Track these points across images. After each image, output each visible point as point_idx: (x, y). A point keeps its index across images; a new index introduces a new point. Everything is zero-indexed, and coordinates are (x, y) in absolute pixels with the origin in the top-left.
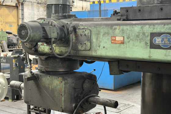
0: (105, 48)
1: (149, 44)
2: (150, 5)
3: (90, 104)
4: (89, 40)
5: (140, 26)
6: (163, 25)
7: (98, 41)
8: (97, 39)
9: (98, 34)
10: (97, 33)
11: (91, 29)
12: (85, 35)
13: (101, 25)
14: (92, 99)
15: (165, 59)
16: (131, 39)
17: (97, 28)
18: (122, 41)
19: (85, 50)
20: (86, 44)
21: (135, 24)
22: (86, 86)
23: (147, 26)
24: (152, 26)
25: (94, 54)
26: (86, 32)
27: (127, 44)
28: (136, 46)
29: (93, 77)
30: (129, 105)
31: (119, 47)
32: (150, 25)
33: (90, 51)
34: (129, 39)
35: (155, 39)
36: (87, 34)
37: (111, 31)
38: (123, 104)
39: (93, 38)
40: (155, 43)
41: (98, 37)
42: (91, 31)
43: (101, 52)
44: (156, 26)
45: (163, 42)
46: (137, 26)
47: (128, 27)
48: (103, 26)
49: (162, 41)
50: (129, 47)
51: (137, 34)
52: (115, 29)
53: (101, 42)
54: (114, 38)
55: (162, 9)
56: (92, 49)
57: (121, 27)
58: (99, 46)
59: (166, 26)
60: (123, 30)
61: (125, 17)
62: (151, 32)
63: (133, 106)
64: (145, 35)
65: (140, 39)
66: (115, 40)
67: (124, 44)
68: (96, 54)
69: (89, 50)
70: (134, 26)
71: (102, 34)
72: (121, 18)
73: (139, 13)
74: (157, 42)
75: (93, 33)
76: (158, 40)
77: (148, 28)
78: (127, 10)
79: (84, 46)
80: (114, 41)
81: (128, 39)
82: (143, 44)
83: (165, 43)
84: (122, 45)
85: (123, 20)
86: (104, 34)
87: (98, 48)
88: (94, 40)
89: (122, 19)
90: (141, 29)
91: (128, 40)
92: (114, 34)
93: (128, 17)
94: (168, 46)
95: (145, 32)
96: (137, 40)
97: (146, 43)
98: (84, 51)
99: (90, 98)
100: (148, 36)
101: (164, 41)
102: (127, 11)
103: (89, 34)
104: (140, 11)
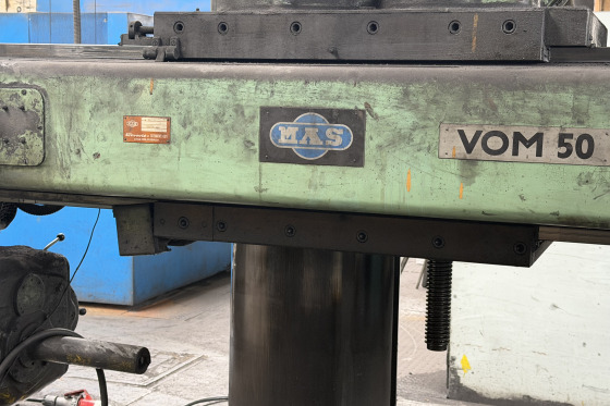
0: (100, 159)
1: (257, 147)
2: (257, 12)
3: (44, 363)
4: (40, 128)
5: (225, 84)
6: (301, 83)
7: (73, 133)
8: (70, 126)
9: (73, 106)
10: (69, 102)
11: (44, 87)
12: (23, 109)
13: (83, 73)
14: (51, 346)
15: (311, 198)
16: (195, 129)
17: (67, 82)
18: (162, 133)
19: (25, 166)
20: (28, 143)
21: (210, 76)
22: (27, 299)
23: (251, 84)
24: (266, 86)
25: (58, 180)
26: (25, 97)
27: (183, 144)
28: (214, 152)
29: (57, 262)
30: (186, 355)
31: (152, 155)
32: (259, 78)
33: (44, 171)
34: (189, 128)
35: (277, 128)
36: (31, 107)
37: (121, 97)
38: (168, 354)
39: (53, 119)
40: (276, 141)
41: (74, 119)
42: (44, 93)
43: (85, 174)
44: (280, 85)
45: (303, 141)
46: (215, 81)
47: (185, 85)
48: (90, 79)
49: (300, 135)
50: (189, 156)
51: (216, 110)
52: (137, 90)
53: (83, 135)
54: (135, 124)
55: (297, 27)
56: (52, 162)
57: (161, 84)
58: (78, 152)
59: (312, 86)
60: (165, 95)
61: (171, 49)
62: (263, 104)
63: (202, 358)
64: (243, 113)
65: (226, 129)
66: (138, 130)
67: (172, 145)
68: (65, 182)
69: (39, 166)
70: (206, 83)
71: (88, 107)
72: (157, 51)
73: (220, 37)
74: (283, 140)
75: (53, 101)
76: (286, 134)
77: (253, 91)
78: (179, 22)
79: (19, 151)
80: (133, 135)
81: (184, 126)
82: (235, 145)
83: (308, 145)
84: (164, 149)
85: (167, 59)
86: (96, 109)
87: (74, 157)
88: (58, 127)
89: (161, 56)
90: (230, 95)
91: (186, 132)
92: (133, 109)
93: (184, 49)
94: (320, 152)
95: (243, 103)
96: (217, 132)
97: (248, 144)
98: (20, 171)
99: (44, 344)
100: (253, 117)
101: (304, 138)
102: (180, 27)
103: (39, 106)
104: (224, 28)
